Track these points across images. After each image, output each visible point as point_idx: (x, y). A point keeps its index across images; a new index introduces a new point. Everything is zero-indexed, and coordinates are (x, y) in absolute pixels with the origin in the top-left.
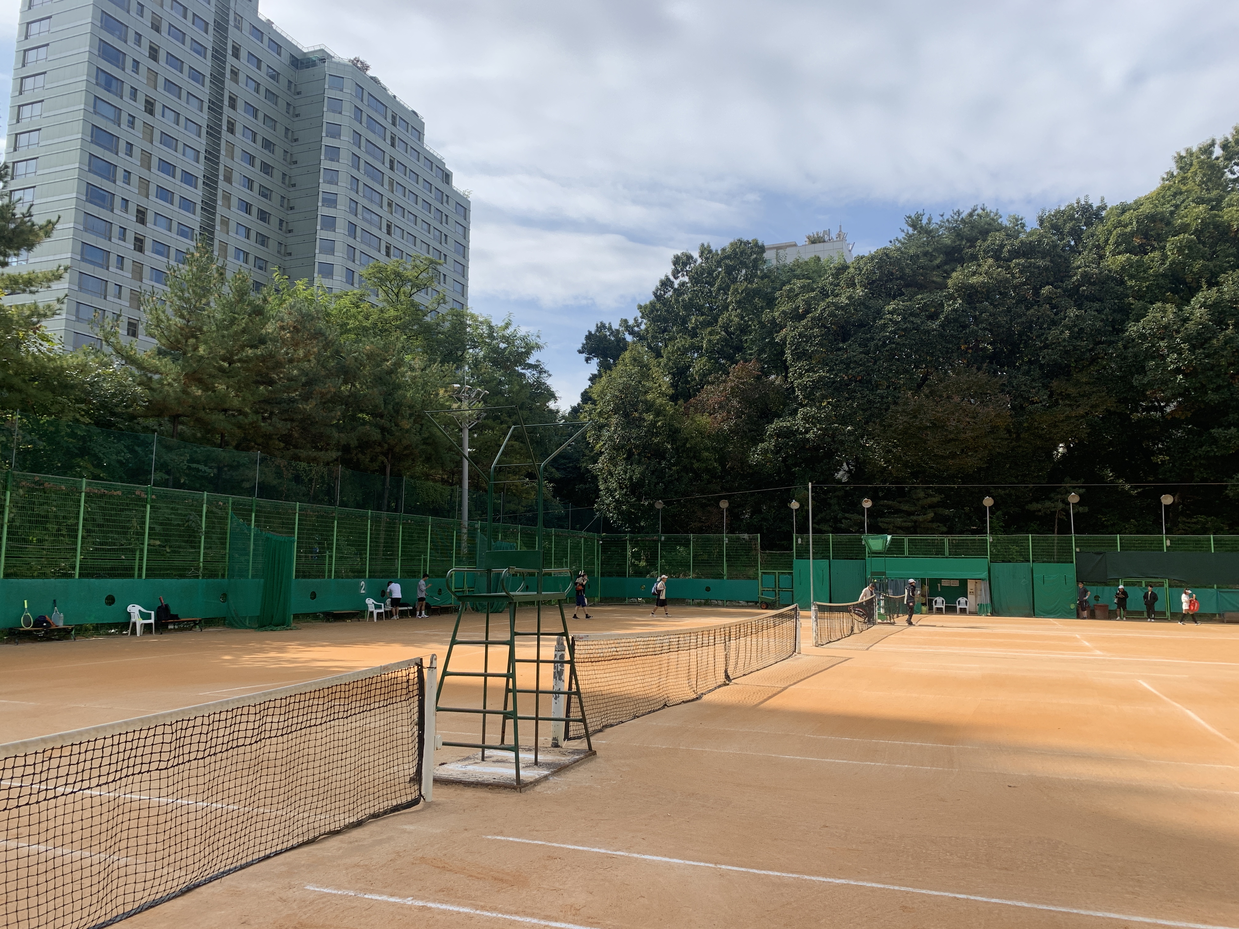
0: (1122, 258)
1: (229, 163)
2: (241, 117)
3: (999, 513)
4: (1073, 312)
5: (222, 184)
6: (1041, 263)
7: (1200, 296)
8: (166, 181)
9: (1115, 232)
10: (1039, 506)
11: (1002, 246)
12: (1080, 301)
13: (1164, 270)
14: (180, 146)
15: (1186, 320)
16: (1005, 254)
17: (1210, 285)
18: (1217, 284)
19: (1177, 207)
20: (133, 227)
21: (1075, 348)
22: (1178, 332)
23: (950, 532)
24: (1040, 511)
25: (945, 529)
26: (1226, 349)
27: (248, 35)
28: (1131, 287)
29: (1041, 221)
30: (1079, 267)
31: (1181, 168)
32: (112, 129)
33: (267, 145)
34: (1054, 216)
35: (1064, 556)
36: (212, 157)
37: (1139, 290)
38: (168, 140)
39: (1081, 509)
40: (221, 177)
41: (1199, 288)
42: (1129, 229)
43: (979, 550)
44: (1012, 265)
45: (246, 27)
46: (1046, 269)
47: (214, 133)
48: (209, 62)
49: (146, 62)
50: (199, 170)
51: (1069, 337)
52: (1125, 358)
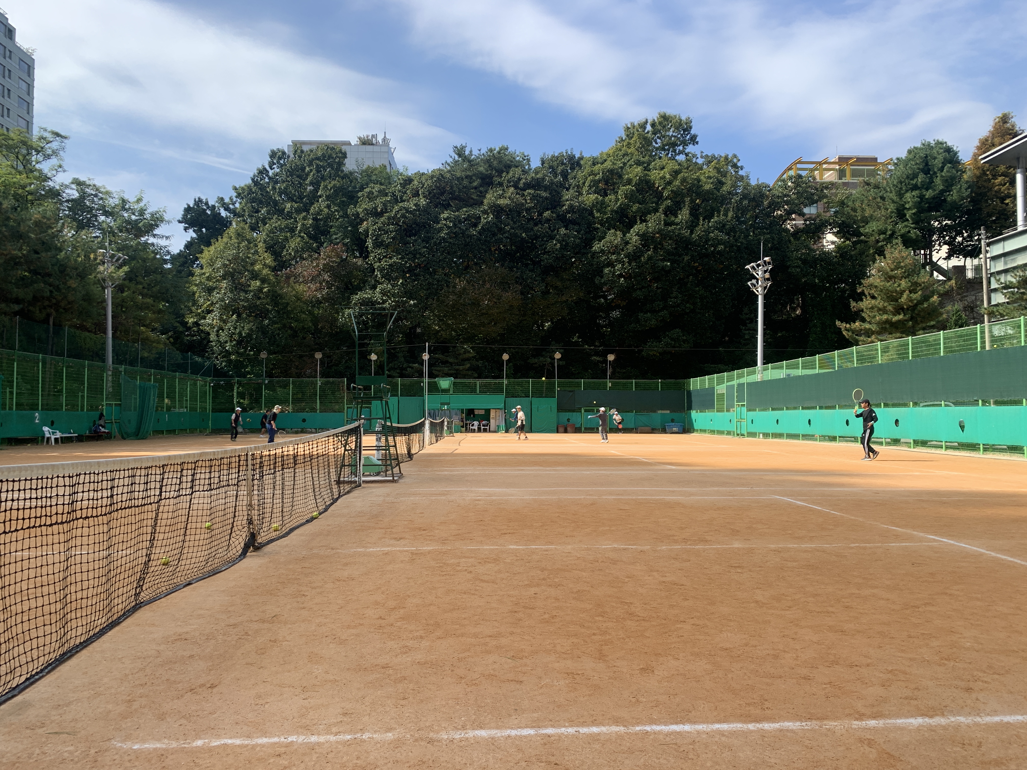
0: (593, 197)
3: (511, 364)
4: (563, 231)
6: (544, 194)
7: (636, 228)
9: (589, 179)
10: (536, 360)
11: (520, 179)
12: (567, 223)
13: (617, 208)
15: (627, 243)
16: (521, 185)
17: (642, 221)
18: (645, 221)
19: (625, 164)
21: (563, 256)
22: (623, 250)
23: (479, 377)
24: (536, 363)
25: (476, 375)
26: (648, 264)
28: (598, 218)
29: (543, 163)
30: (567, 200)
31: (628, 136)
34: (552, 160)
35: (549, 393)
37: (602, 220)
39: (561, 363)
41: (635, 223)
42: (597, 178)
43: (498, 390)
44: (526, 194)
46: (546, 198)
51: (560, 248)
52: (592, 265)
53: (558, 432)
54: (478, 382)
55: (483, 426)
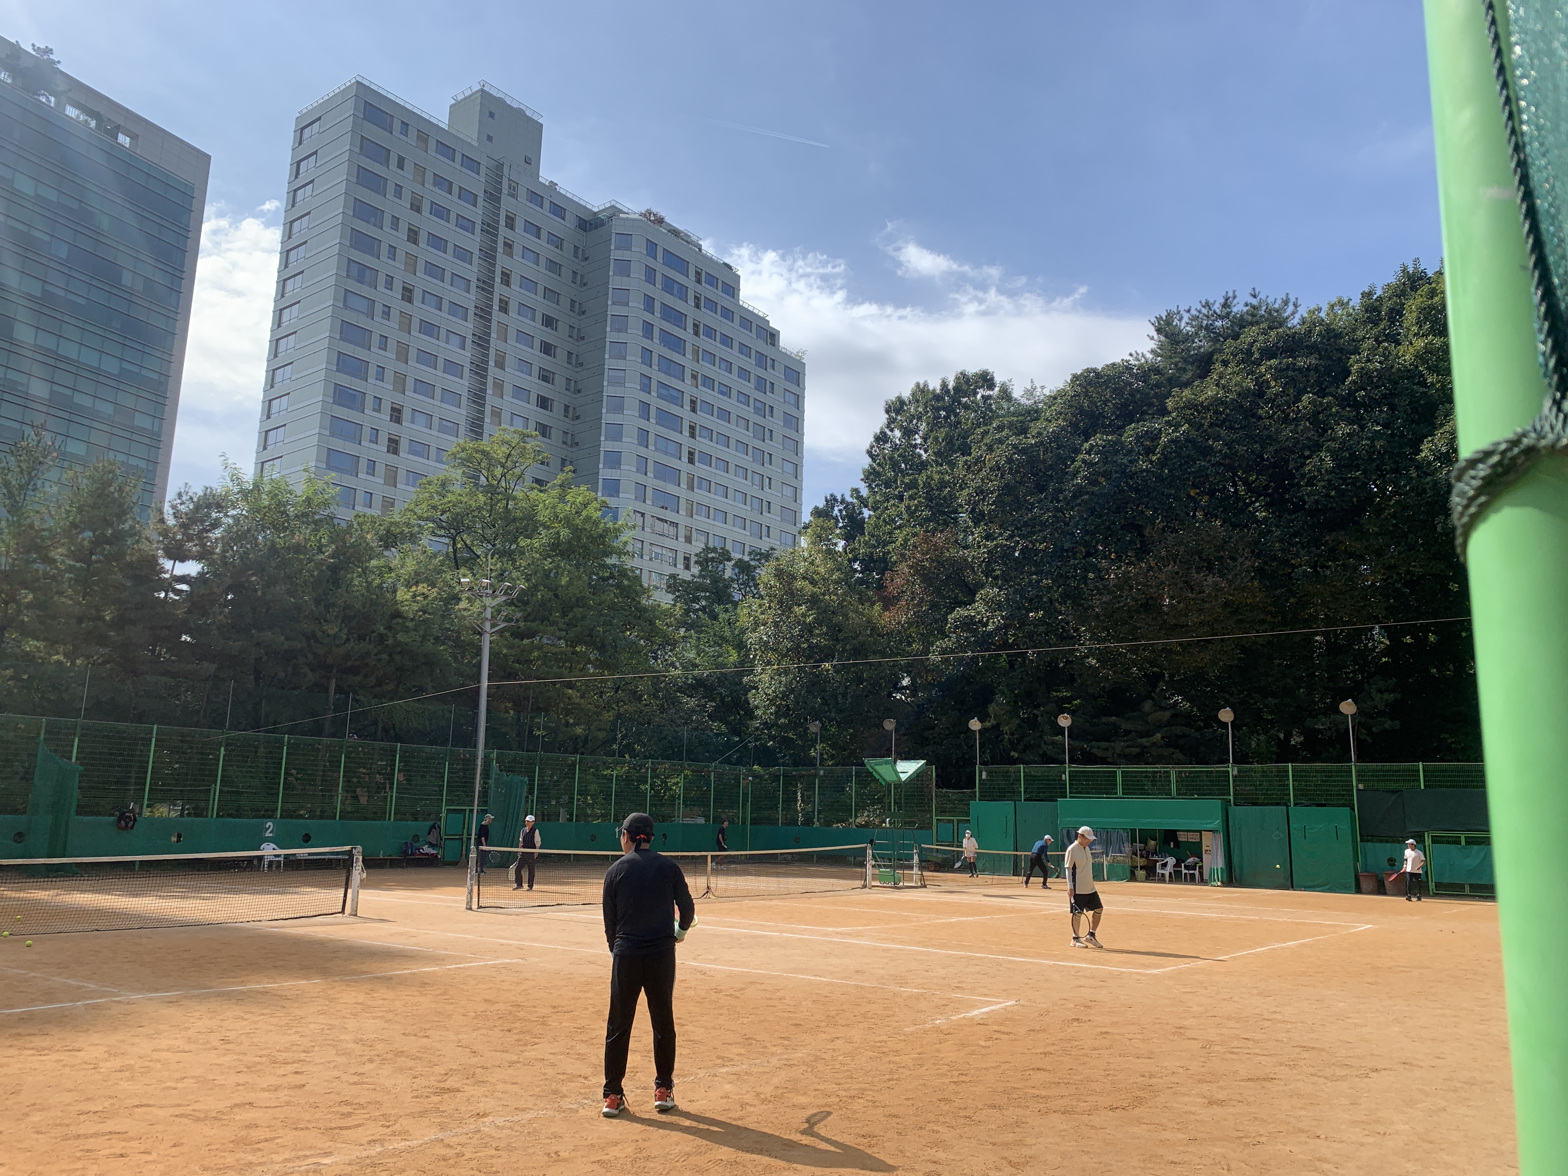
1: (501, 346)
2: (516, 293)
3: (1242, 731)
4: (1342, 430)
5: (493, 371)
8: (426, 373)
14: (443, 333)
20: (387, 427)
23: (1176, 760)
25: (1173, 757)
27: (525, 202)
32: (363, 322)
33: (549, 322)
35: (1341, 797)
36: (482, 341)
38: (428, 328)
40: (492, 363)
43: (1216, 788)
45: (522, 193)
47: (484, 314)
48: (478, 236)
49: (404, 246)
50: (465, 357)
53: (1359, 890)
54: (1173, 772)
55: (1186, 867)
